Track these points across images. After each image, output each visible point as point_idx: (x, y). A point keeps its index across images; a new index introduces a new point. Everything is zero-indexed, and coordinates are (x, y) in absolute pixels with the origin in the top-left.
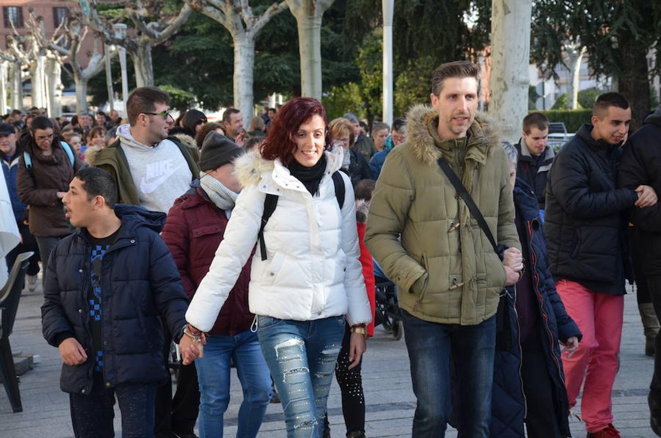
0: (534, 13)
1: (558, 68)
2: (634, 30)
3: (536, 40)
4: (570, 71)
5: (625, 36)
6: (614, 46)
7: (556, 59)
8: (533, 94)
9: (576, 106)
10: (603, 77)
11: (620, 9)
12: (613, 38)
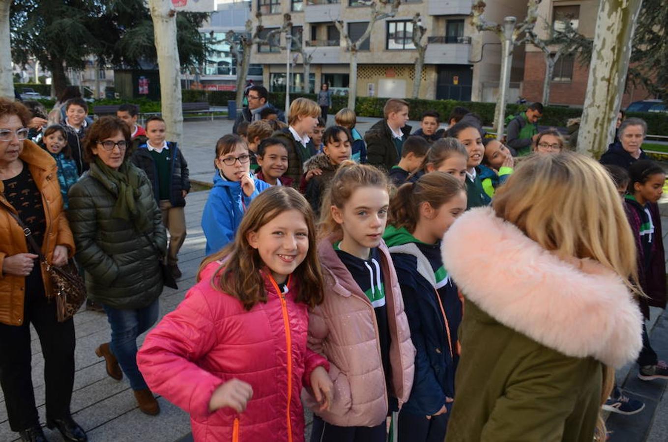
0: (12, 42)
1: (27, 66)
2: (57, 53)
3: (16, 54)
4: (33, 68)
5: (53, 56)
6: (50, 59)
7: (25, 62)
8: (18, 77)
9: (37, 82)
10: (46, 70)
11: (50, 45)
12: (49, 56)
